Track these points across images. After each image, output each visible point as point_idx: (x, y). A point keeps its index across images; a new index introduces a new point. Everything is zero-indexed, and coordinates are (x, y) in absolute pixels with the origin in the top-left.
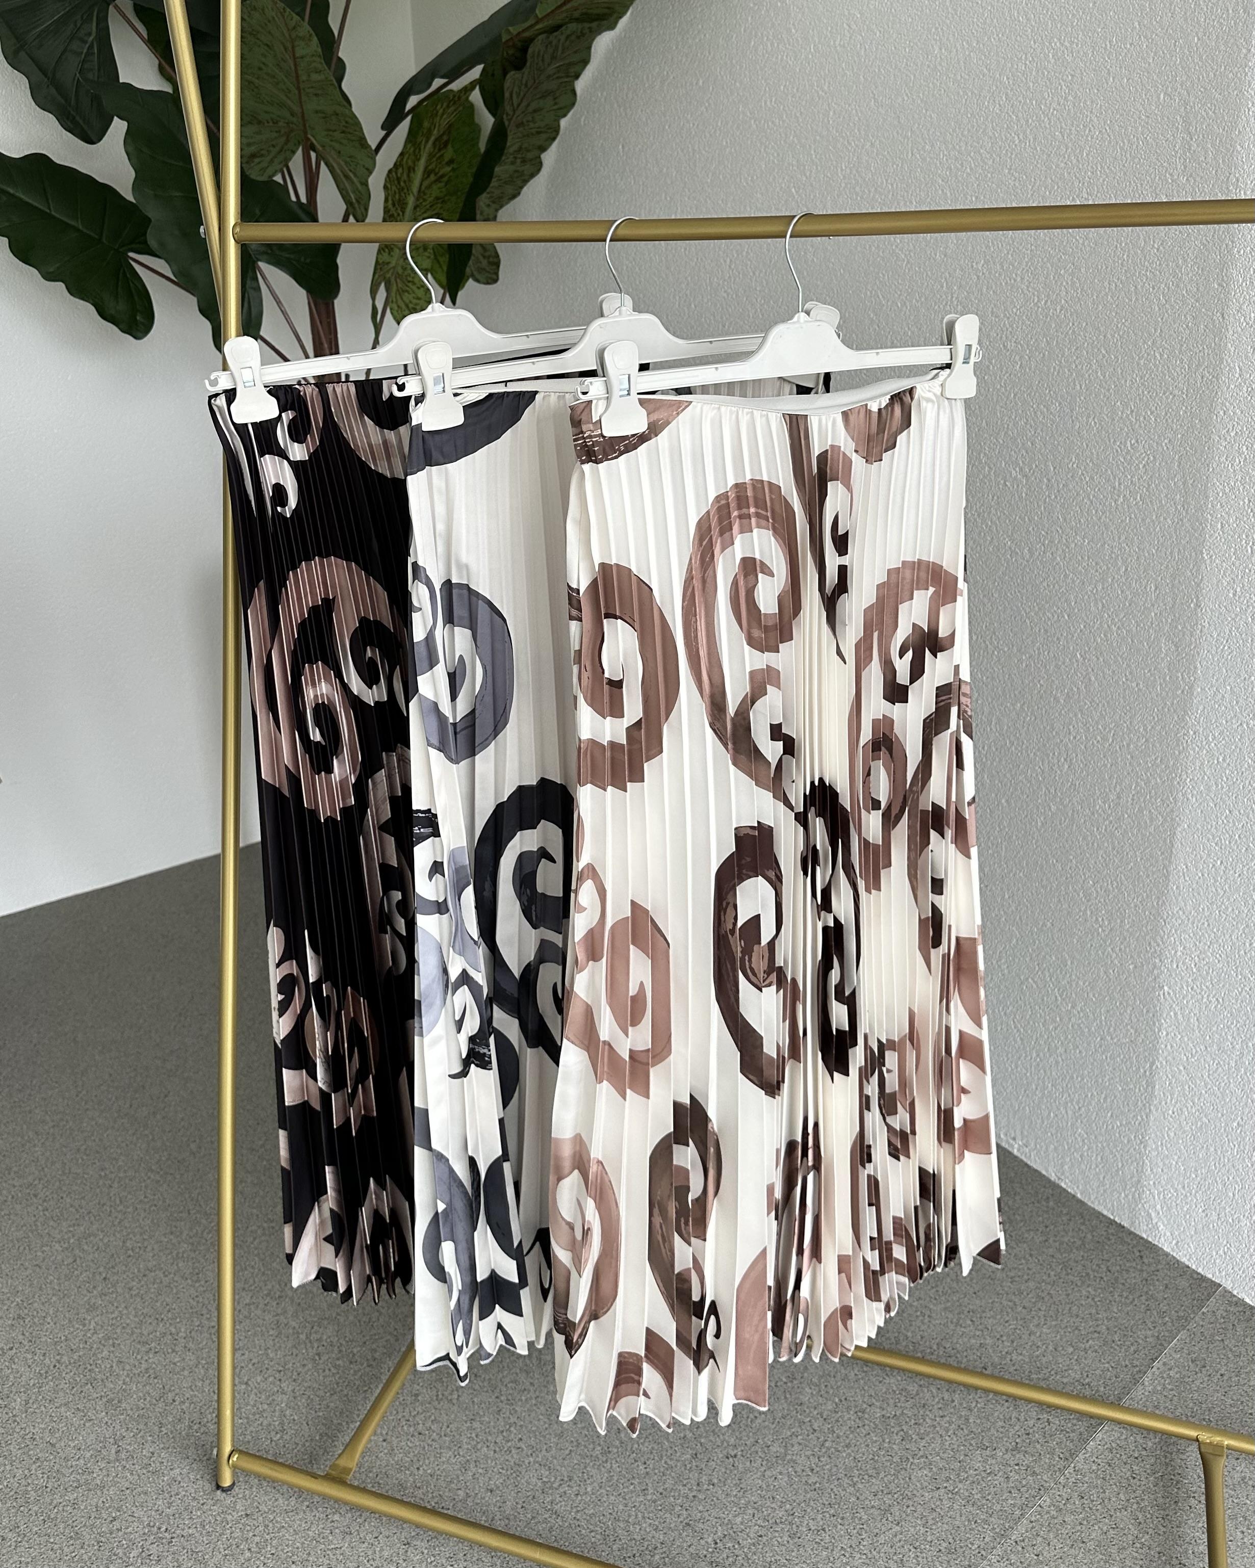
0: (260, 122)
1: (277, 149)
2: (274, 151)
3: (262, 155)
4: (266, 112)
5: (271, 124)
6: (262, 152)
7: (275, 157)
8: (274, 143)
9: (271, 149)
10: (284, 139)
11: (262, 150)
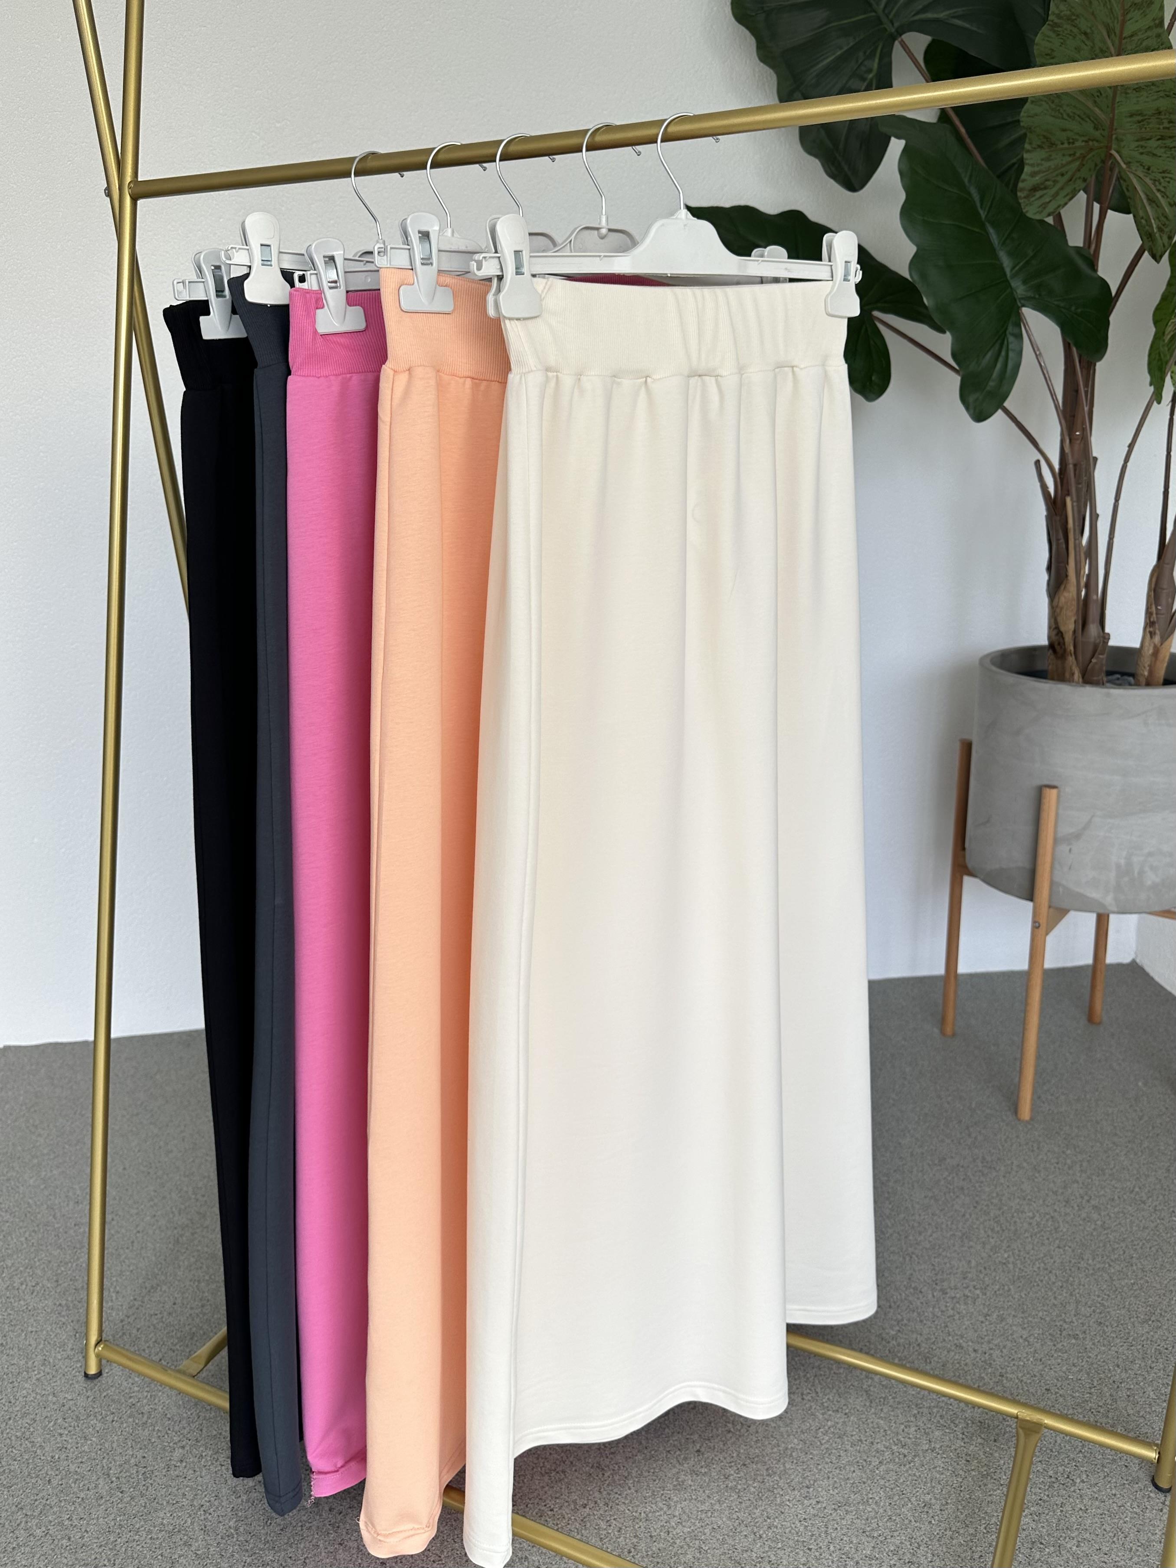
0: (1052, 144)
1: (1067, 177)
2: (1062, 180)
3: (1045, 188)
4: (1064, 130)
5: (1066, 145)
6: (1048, 183)
7: (1062, 188)
8: (1063, 170)
9: (1059, 178)
10: (1077, 163)
11: (1047, 180)
